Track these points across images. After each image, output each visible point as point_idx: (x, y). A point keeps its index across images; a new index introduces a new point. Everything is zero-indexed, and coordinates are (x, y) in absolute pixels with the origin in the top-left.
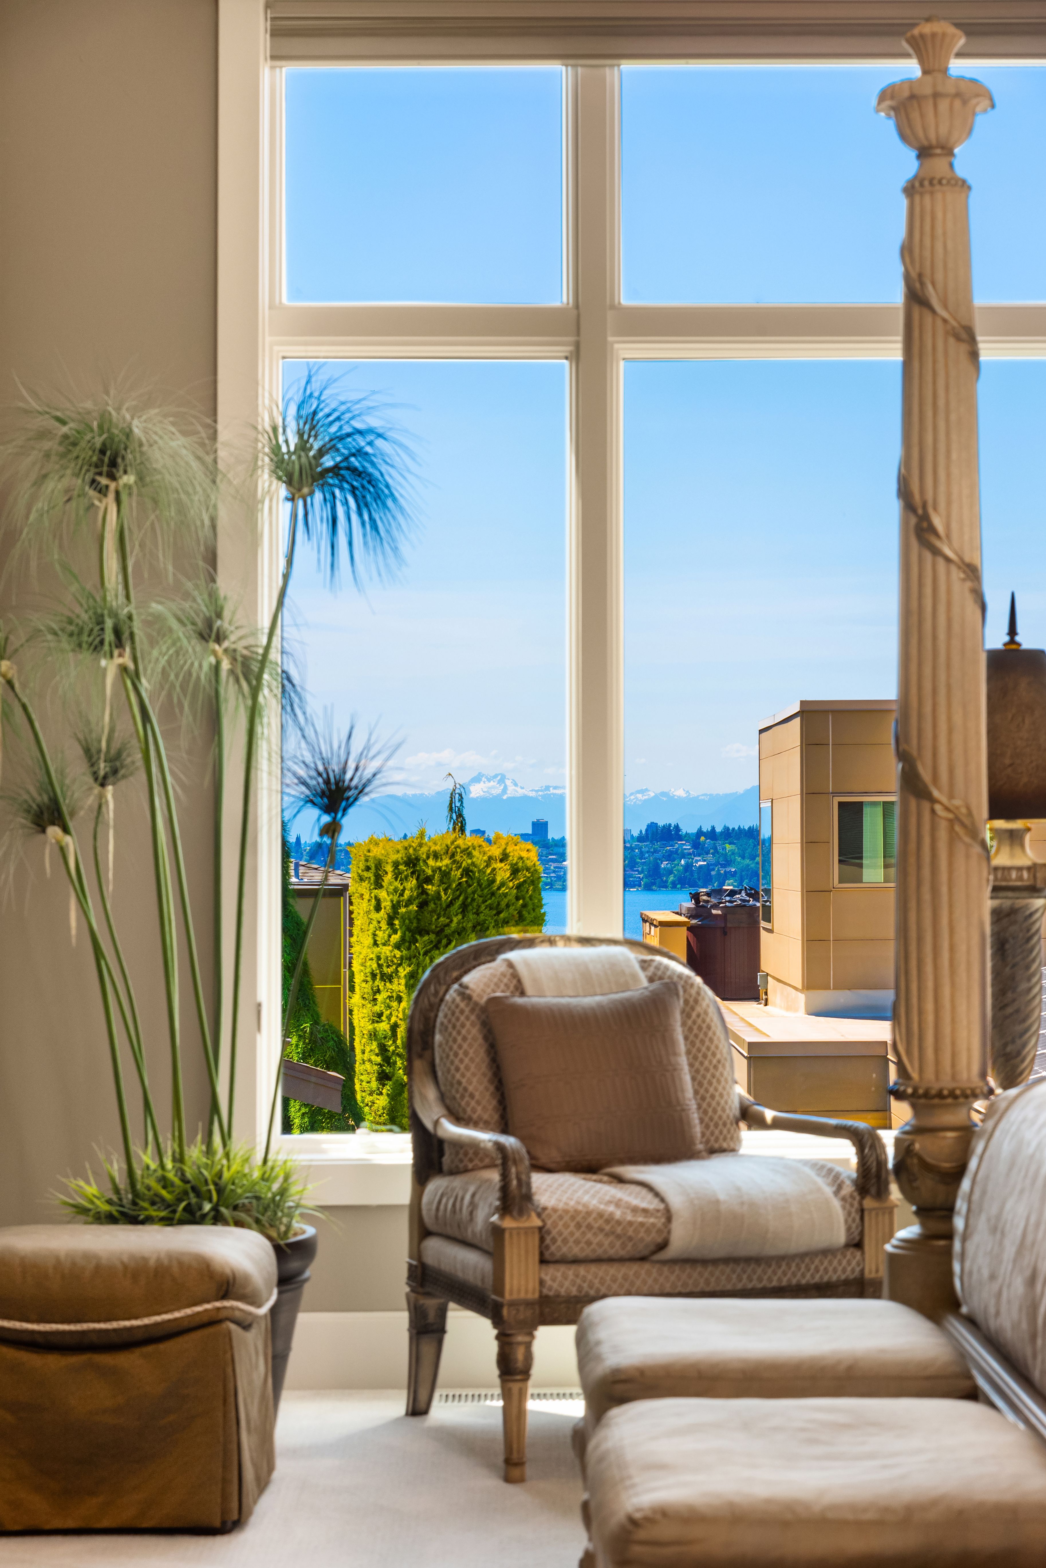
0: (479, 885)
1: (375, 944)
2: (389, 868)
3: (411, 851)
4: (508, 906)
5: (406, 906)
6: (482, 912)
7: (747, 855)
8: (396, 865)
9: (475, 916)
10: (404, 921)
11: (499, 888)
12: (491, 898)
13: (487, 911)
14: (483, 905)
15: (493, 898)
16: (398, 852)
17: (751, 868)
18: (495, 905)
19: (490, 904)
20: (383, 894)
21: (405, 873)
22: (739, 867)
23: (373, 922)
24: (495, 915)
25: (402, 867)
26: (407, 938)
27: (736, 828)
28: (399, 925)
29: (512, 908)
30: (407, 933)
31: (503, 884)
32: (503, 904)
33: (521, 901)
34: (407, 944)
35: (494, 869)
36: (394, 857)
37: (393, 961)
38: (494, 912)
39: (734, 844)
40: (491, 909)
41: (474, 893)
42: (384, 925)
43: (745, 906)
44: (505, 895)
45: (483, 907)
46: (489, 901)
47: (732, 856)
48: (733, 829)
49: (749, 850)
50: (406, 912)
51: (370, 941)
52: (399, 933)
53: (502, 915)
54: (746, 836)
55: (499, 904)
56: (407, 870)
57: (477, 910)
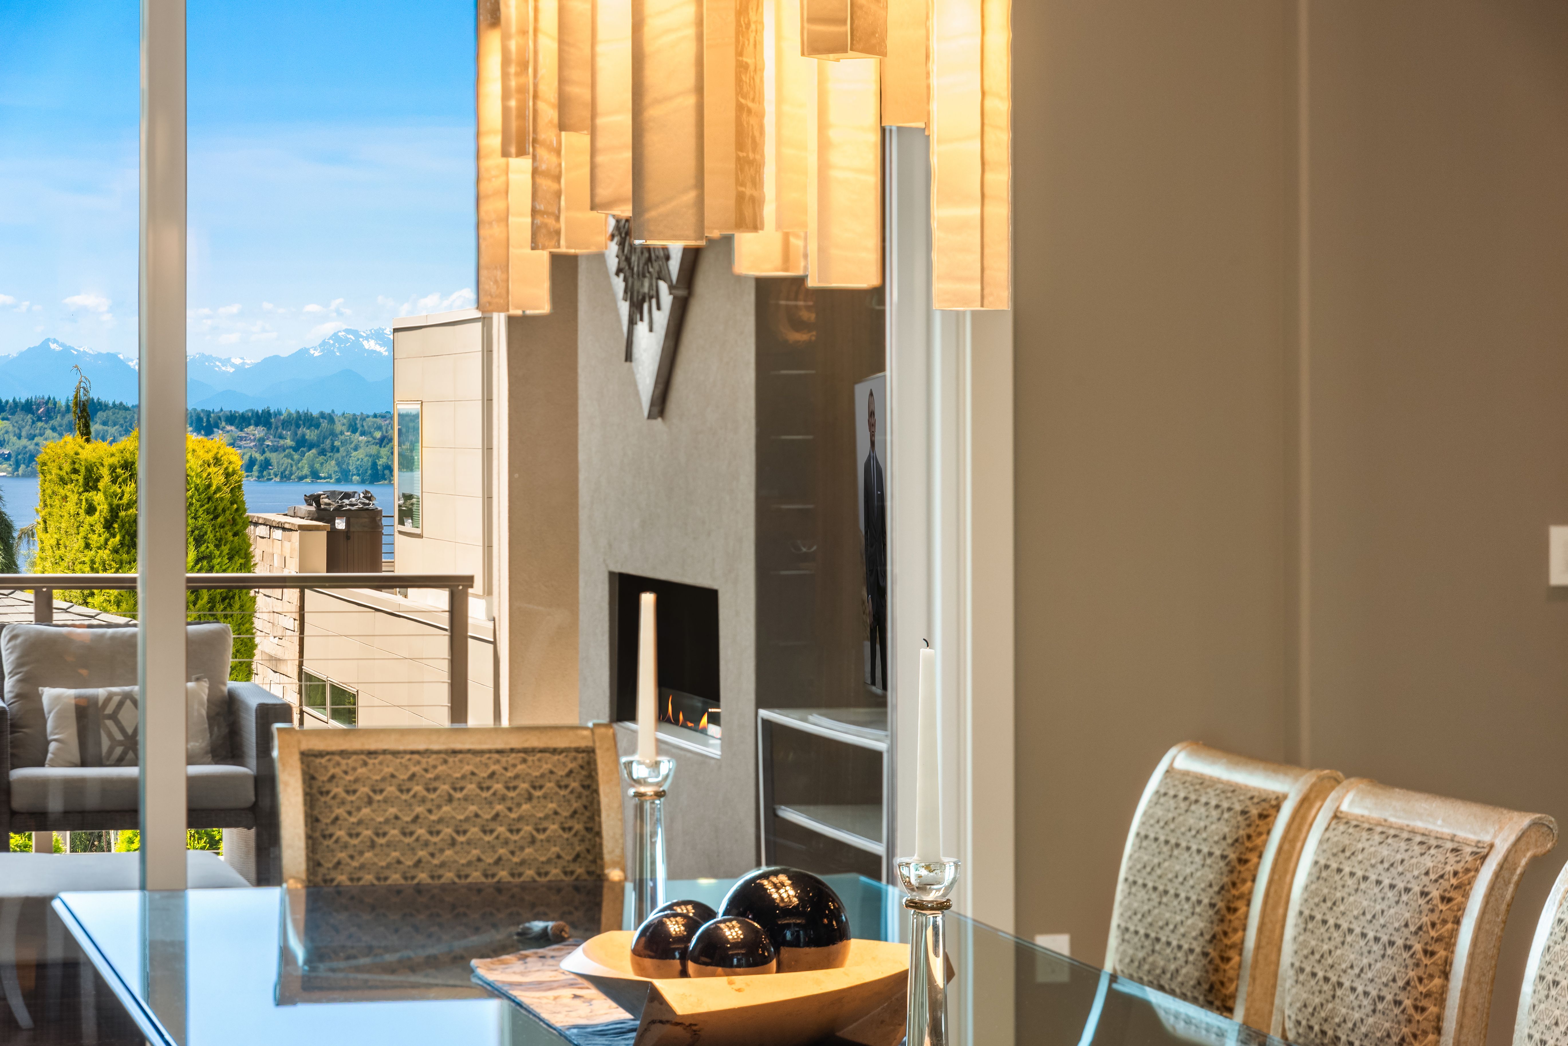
0: (197, 489)
1: (87, 546)
2: (105, 472)
3: (128, 455)
4: (224, 511)
5: (126, 510)
6: (200, 517)
7: (24, 433)
8: (113, 469)
9: (193, 520)
10: (123, 525)
11: (215, 493)
12: (208, 502)
13: (204, 516)
14: (201, 510)
15: (210, 503)
16: (113, 455)
17: (30, 451)
18: (212, 510)
19: (207, 508)
20: (98, 498)
21: (123, 476)
22: (15, 448)
23: (84, 526)
24: (212, 520)
25: (118, 470)
26: (126, 542)
27: (11, 401)
28: (118, 528)
29: (228, 513)
30: (127, 536)
31: (219, 489)
32: (220, 509)
33: (235, 506)
34: (126, 548)
35: (209, 474)
36: (111, 460)
37: (111, 565)
38: (211, 517)
39: (7, 419)
40: (208, 513)
41: (192, 497)
42: (99, 528)
43: (367, 509)
44: (222, 499)
45: (200, 512)
46: (206, 506)
47: (6, 436)
48: (7, 402)
49: (27, 427)
50: (126, 516)
51: (82, 543)
52: (118, 538)
53: (219, 520)
54: (22, 409)
55: (215, 509)
56: (124, 473)
57: (195, 515)
